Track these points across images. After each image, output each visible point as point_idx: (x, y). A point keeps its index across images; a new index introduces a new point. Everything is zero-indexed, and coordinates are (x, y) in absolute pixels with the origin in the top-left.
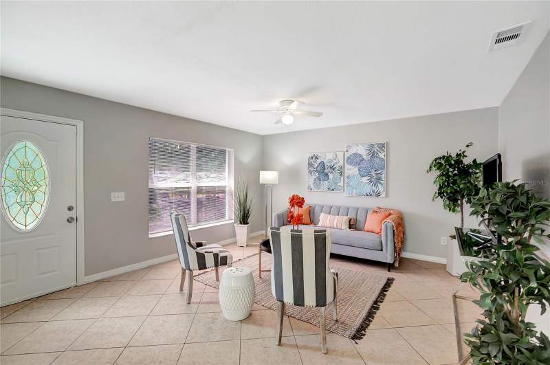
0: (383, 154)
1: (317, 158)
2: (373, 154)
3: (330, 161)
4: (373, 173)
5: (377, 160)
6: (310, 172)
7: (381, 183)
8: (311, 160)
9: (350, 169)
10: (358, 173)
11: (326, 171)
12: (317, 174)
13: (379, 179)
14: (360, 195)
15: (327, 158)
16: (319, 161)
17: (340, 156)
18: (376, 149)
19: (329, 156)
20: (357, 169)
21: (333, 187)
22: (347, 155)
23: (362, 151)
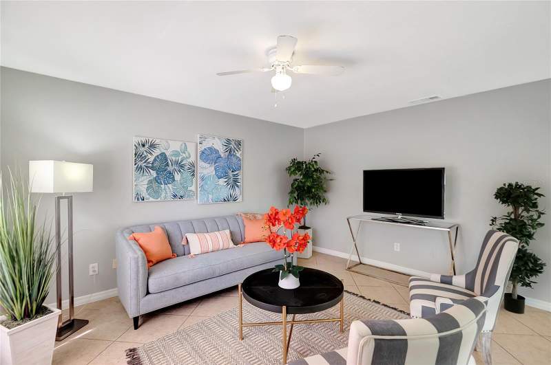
0: (240, 152)
1: (153, 146)
2: (230, 152)
3: (177, 154)
4: (231, 174)
5: (234, 159)
6: (139, 169)
7: (238, 186)
8: (142, 149)
9: (205, 168)
10: (214, 173)
11: (170, 168)
12: (154, 174)
13: (236, 181)
14: (216, 201)
15: (170, 148)
16: (157, 152)
17: (191, 149)
18: (233, 146)
19: (175, 146)
20: (213, 168)
21: (182, 193)
22: (201, 148)
23: (219, 146)
